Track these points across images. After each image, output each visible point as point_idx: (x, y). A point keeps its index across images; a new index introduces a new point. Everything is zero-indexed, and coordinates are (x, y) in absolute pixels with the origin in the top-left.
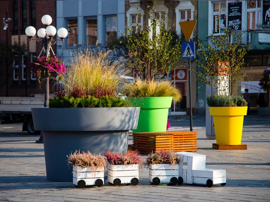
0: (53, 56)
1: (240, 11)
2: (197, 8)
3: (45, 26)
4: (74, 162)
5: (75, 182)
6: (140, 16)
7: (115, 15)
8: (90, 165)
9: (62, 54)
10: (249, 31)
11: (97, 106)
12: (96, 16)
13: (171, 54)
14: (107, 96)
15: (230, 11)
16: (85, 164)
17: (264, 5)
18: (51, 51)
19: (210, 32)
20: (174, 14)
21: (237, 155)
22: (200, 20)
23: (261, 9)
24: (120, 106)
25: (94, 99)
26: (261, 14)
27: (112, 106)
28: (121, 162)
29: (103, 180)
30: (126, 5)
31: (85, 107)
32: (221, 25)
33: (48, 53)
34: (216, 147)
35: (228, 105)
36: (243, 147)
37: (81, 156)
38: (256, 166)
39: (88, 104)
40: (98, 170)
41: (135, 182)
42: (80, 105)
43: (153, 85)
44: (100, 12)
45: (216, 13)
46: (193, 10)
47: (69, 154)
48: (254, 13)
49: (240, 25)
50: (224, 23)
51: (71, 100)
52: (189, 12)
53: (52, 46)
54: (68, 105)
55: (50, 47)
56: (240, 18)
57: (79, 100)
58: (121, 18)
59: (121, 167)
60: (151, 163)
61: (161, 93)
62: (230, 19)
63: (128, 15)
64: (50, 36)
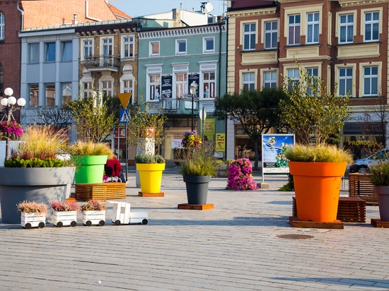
0: (13, 121)
1: (171, 83)
2: (137, 79)
3: (8, 97)
4: (23, 210)
5: (23, 224)
6: (90, 83)
7: (71, 82)
8: (35, 211)
9: (25, 114)
10: (178, 99)
11: (42, 166)
12: (54, 83)
13: (106, 122)
14: (50, 159)
15: (163, 83)
16: (31, 211)
17: (189, 80)
18: (11, 117)
19: (148, 99)
20: (119, 83)
21: (155, 201)
22: (139, 89)
23: (187, 82)
24: (60, 166)
25: (40, 160)
26: (187, 85)
27: (54, 166)
28: (63, 209)
29: (45, 223)
30: (79, 75)
31: (33, 167)
32: (156, 93)
33: (9, 118)
34: (141, 194)
35: (150, 162)
36: (162, 195)
37: (27, 204)
38: (164, 210)
39: (34, 165)
40: (42, 215)
41: (74, 224)
42: (28, 166)
43: (92, 146)
44: (57, 80)
45: (152, 84)
46: (134, 80)
47: (18, 203)
48: (181, 85)
49: (171, 94)
50: (159, 92)
51: (22, 161)
52: (131, 82)
53: (13, 113)
54: (19, 165)
55: (10, 113)
56: (171, 88)
57: (28, 161)
58: (75, 85)
59: (63, 213)
60: (85, 210)
61: (98, 153)
62: (163, 88)
63: (81, 83)
64: (11, 105)
